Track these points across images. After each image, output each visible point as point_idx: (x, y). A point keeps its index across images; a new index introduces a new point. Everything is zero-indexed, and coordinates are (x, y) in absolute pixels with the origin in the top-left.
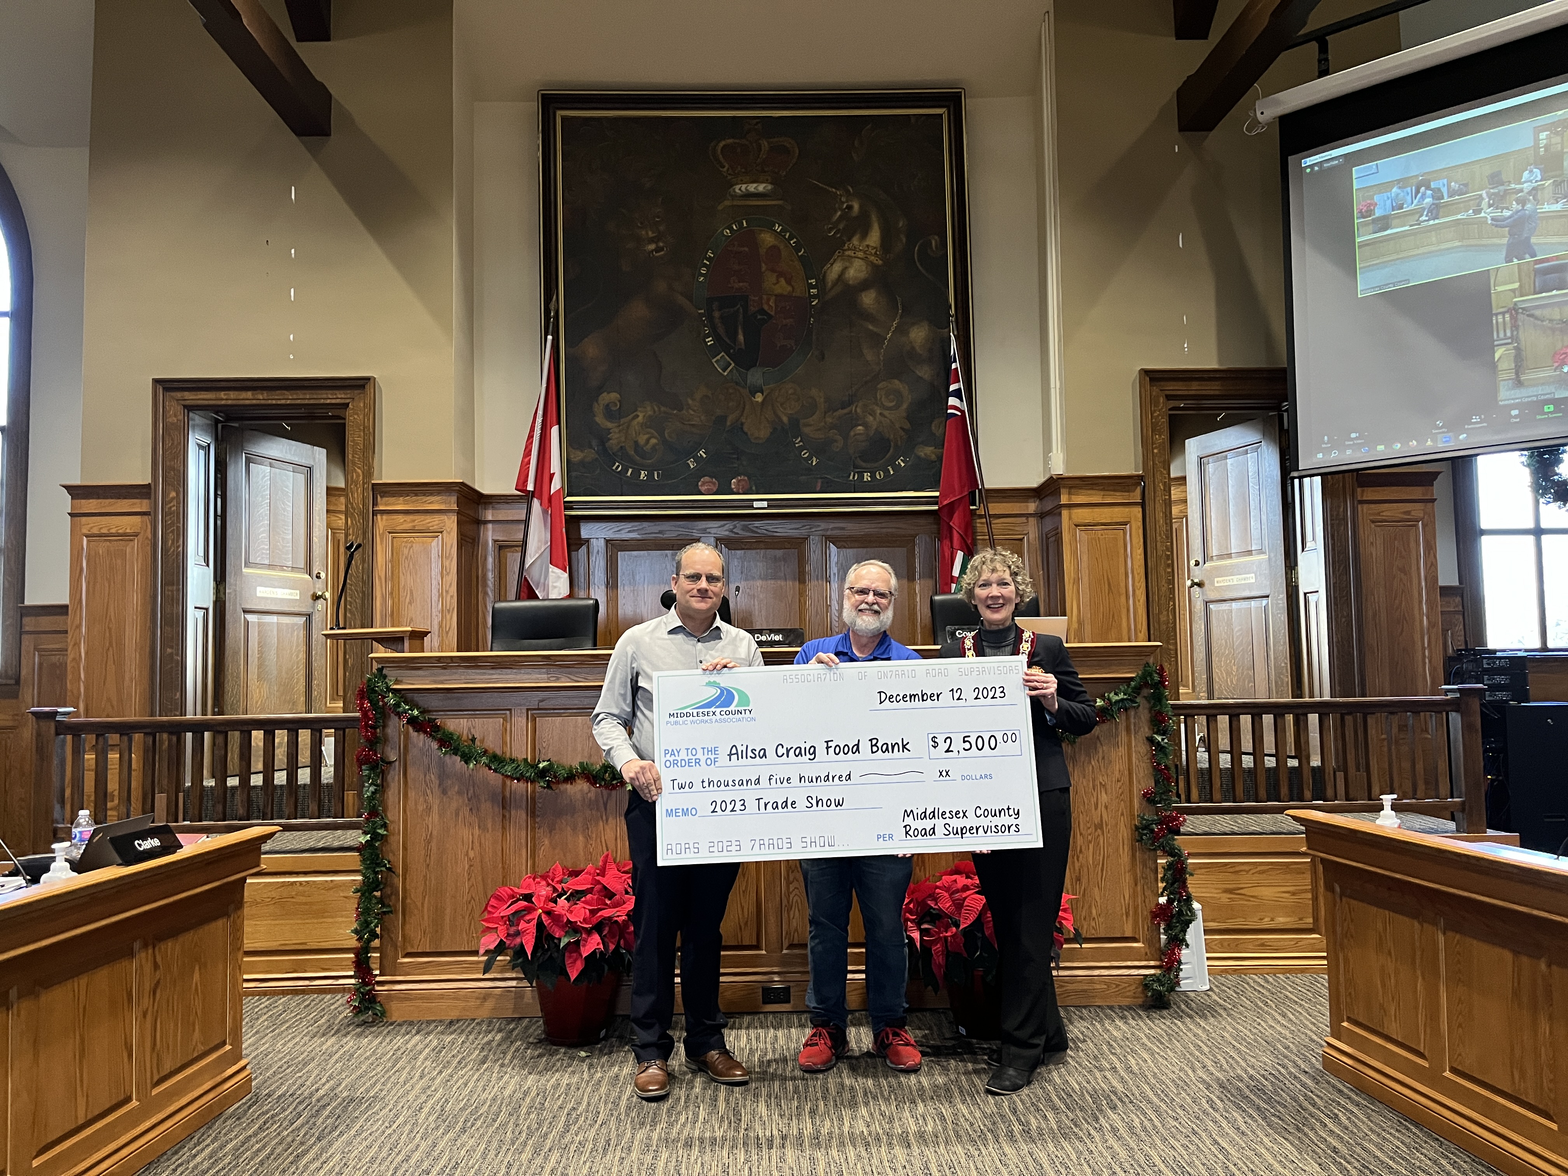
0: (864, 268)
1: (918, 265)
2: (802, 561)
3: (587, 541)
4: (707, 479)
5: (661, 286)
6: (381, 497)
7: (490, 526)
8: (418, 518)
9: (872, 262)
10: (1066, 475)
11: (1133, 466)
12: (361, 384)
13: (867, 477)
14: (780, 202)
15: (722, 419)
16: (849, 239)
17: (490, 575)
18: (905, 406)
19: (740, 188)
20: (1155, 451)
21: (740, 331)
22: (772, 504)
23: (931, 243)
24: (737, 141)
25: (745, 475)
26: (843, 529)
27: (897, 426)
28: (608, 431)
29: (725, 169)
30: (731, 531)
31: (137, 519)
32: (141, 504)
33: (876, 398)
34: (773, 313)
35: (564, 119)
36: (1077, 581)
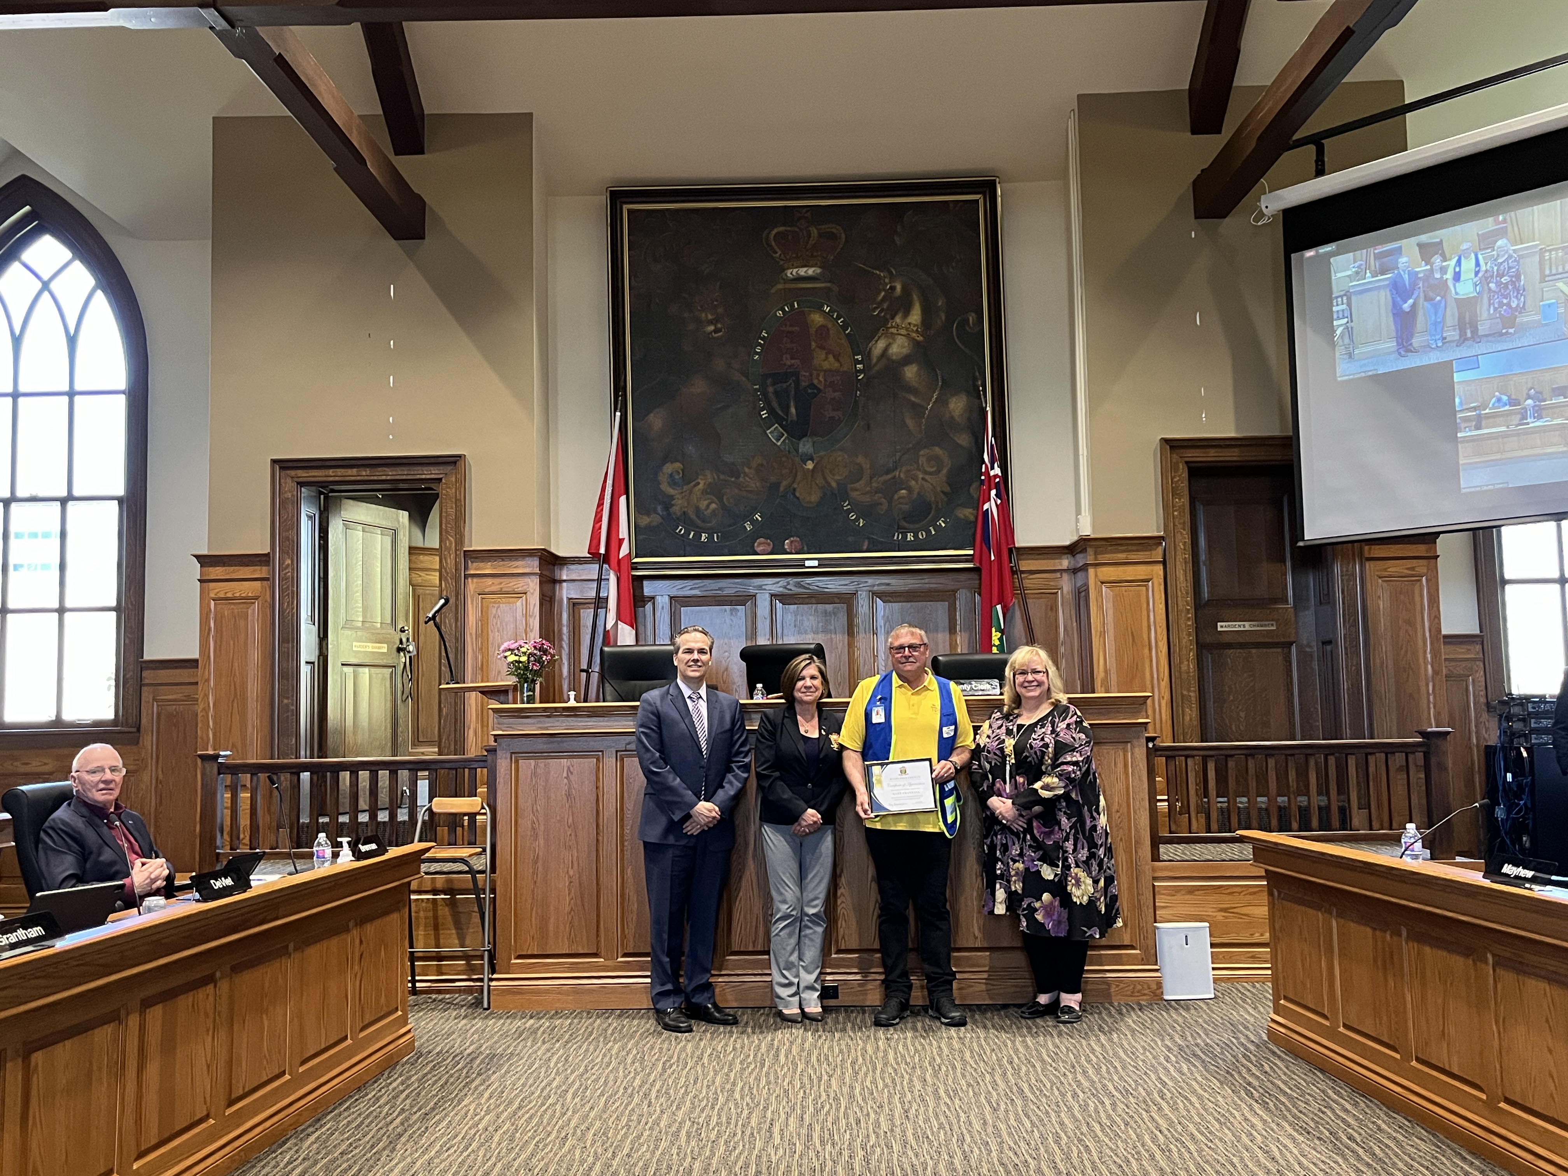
0: (906, 344)
1: (957, 340)
2: (851, 616)
3: (653, 598)
4: (762, 539)
5: (719, 364)
6: (472, 562)
7: (565, 584)
8: (505, 580)
9: (914, 339)
10: (1092, 536)
11: (1155, 528)
12: (454, 461)
13: (910, 537)
14: (828, 285)
15: (775, 486)
16: (893, 317)
17: (565, 630)
18: (945, 471)
19: (792, 272)
20: (1176, 513)
21: (792, 404)
22: (822, 563)
23: (968, 320)
24: (789, 229)
25: (797, 536)
26: (888, 584)
27: (939, 489)
28: (672, 497)
29: (778, 255)
30: (785, 587)
31: (258, 583)
32: (261, 570)
33: (917, 462)
34: (822, 388)
35: (629, 211)
36: (1103, 634)
